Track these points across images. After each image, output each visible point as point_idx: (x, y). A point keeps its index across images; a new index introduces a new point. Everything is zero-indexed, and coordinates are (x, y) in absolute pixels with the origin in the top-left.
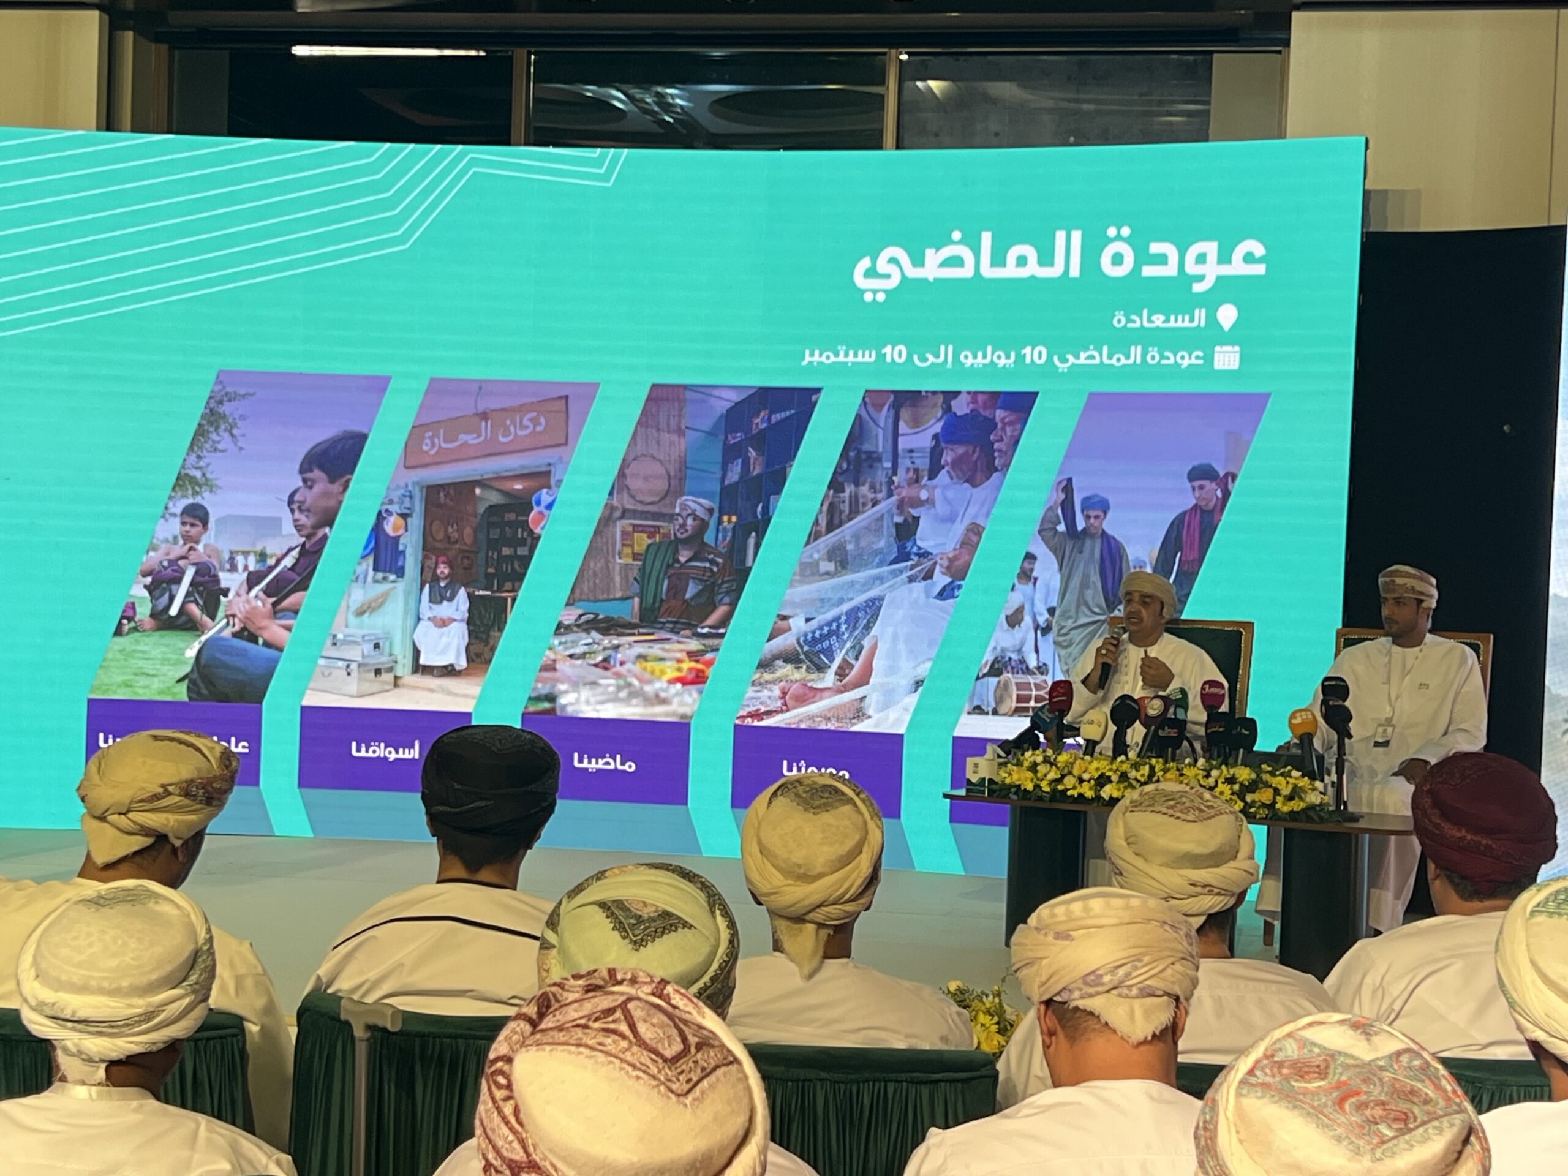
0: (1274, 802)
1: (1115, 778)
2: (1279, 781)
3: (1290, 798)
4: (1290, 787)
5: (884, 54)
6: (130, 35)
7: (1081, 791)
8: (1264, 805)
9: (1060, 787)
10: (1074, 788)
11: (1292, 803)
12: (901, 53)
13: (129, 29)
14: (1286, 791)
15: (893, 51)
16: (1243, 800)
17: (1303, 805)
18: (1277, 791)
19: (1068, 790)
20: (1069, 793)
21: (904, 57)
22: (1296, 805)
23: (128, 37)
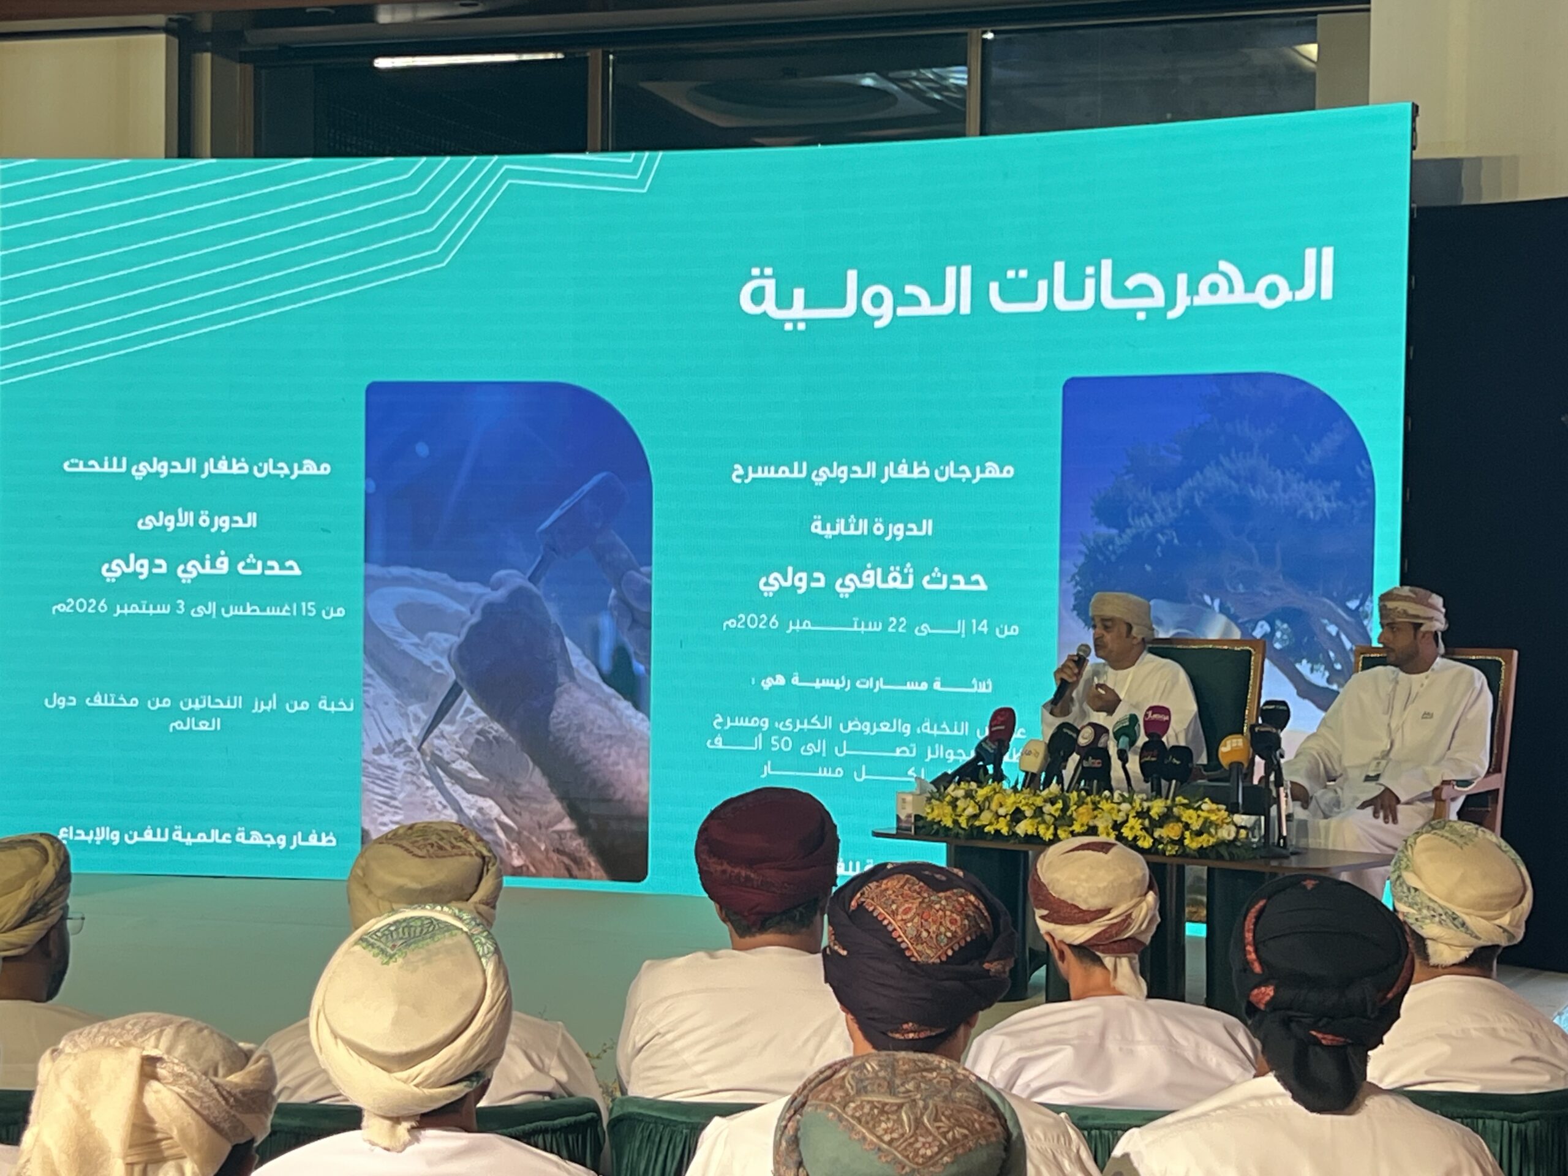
0: (1182, 838)
1: (1028, 813)
2: (1188, 815)
3: (1199, 833)
4: (1201, 821)
5: (966, 34)
6: (207, 57)
7: (998, 827)
8: (1173, 842)
9: (977, 823)
10: (991, 824)
11: (1201, 839)
12: (985, 32)
13: (206, 51)
14: (1196, 826)
15: (975, 31)
16: (1152, 836)
17: (1212, 841)
18: (1187, 826)
19: (986, 826)
20: (986, 829)
21: (990, 36)
22: (1205, 841)
23: (206, 59)
